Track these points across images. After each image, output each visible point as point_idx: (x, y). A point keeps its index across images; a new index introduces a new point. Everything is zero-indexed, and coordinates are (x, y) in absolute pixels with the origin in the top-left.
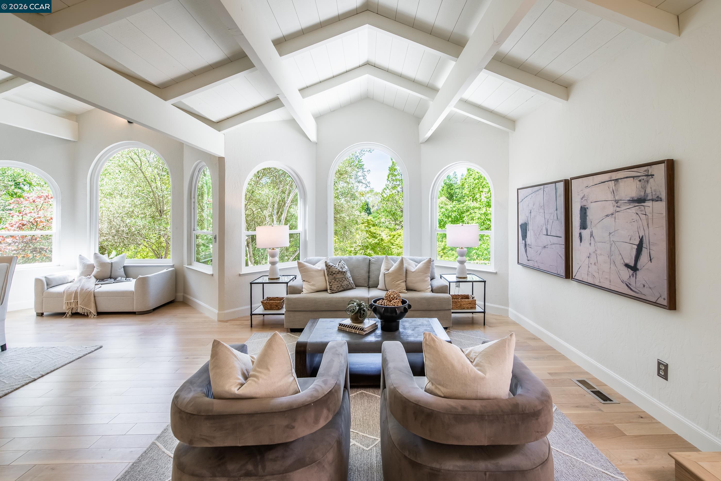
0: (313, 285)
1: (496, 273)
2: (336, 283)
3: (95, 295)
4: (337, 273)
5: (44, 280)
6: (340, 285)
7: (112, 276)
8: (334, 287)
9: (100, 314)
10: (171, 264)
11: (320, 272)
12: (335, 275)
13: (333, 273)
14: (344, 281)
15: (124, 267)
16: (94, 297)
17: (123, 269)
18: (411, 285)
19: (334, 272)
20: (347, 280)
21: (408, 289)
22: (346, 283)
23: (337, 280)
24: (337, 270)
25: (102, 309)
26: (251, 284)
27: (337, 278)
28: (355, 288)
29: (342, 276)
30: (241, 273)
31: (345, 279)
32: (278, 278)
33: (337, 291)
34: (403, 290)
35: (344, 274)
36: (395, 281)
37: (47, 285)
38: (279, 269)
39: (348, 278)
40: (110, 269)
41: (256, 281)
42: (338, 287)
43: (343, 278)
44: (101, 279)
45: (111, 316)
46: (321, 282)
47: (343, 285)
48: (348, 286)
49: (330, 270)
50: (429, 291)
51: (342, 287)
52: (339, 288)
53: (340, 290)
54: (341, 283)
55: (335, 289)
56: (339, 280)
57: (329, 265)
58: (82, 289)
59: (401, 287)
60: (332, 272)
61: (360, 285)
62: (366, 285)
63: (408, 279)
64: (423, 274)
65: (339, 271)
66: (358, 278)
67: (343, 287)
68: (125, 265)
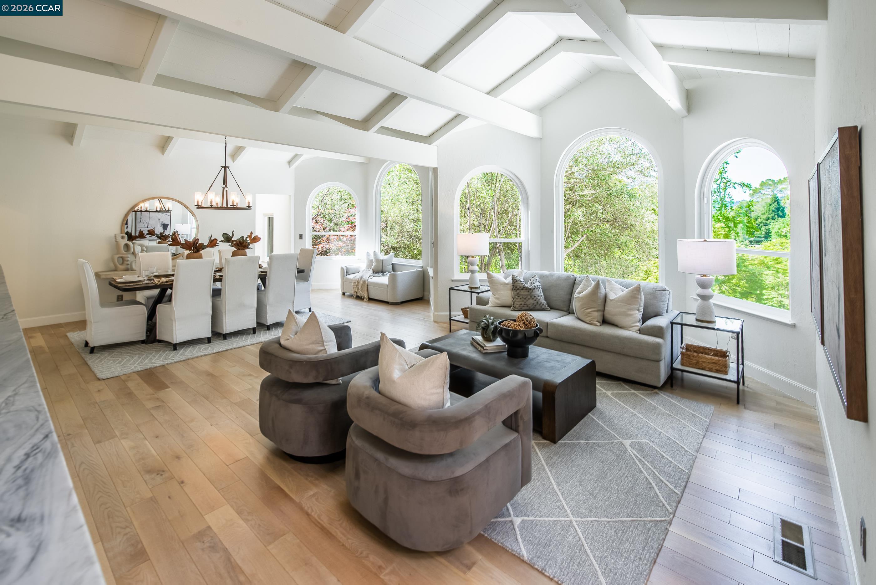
0: (497, 298)
1: (794, 326)
2: (519, 300)
3: (368, 284)
4: (521, 288)
5: (345, 268)
6: (523, 303)
7: (383, 271)
8: (517, 304)
9: (371, 300)
10: (421, 266)
11: (507, 285)
12: (518, 291)
13: (517, 289)
14: (529, 299)
15: (393, 264)
16: (367, 285)
17: (391, 265)
18: (608, 316)
19: (518, 287)
20: (533, 299)
21: (605, 322)
22: (531, 301)
23: (521, 297)
24: (522, 286)
25: (372, 296)
26: (450, 289)
27: (521, 295)
28: (550, 310)
29: (527, 293)
30: (453, 279)
31: (531, 297)
32: (477, 288)
33: (520, 309)
34: (594, 321)
35: (529, 291)
36: (584, 309)
37: (347, 272)
38: (480, 280)
39: (535, 297)
40: (382, 265)
41: (455, 288)
42: (521, 304)
43: (528, 295)
44: (376, 272)
45: (375, 302)
46: (507, 296)
47: (527, 303)
48: (535, 305)
49: (515, 285)
50: (635, 330)
51: (525, 305)
52: (522, 306)
53: (524, 308)
54: (525, 301)
55: (517, 306)
56: (523, 297)
57: (515, 279)
58: (361, 279)
59: (591, 318)
60: (516, 287)
61: (557, 307)
62: (565, 309)
63: (606, 308)
64: (624, 304)
65: (524, 287)
66: (555, 299)
67: (528, 306)
68: (393, 263)
